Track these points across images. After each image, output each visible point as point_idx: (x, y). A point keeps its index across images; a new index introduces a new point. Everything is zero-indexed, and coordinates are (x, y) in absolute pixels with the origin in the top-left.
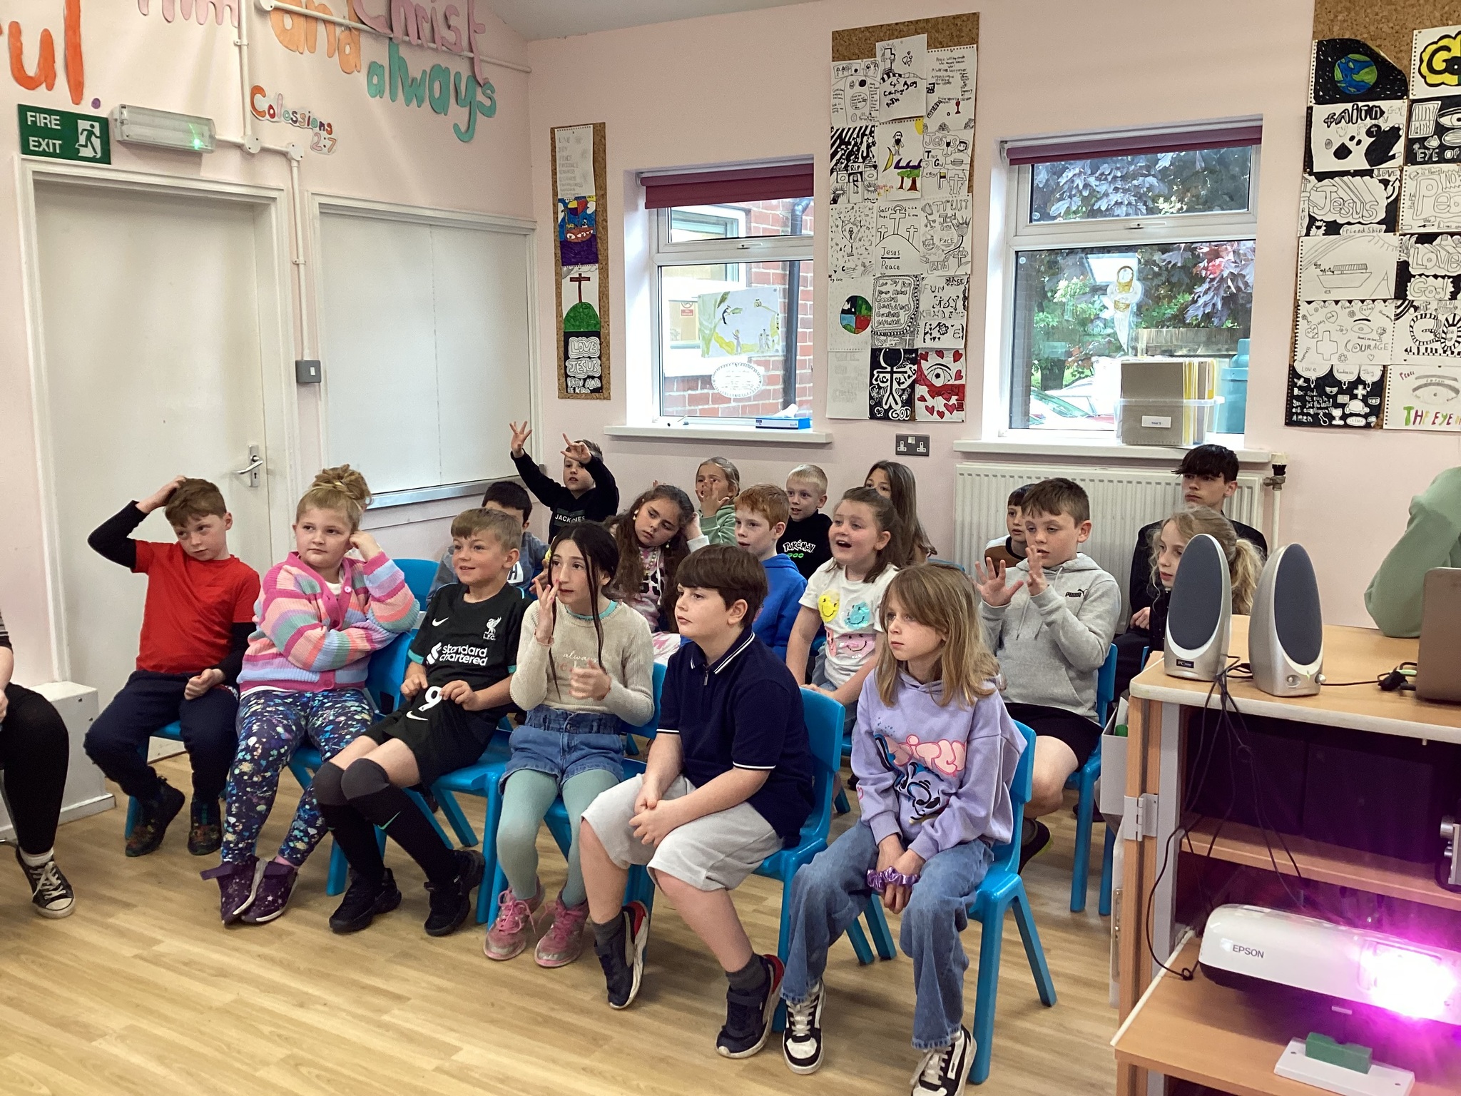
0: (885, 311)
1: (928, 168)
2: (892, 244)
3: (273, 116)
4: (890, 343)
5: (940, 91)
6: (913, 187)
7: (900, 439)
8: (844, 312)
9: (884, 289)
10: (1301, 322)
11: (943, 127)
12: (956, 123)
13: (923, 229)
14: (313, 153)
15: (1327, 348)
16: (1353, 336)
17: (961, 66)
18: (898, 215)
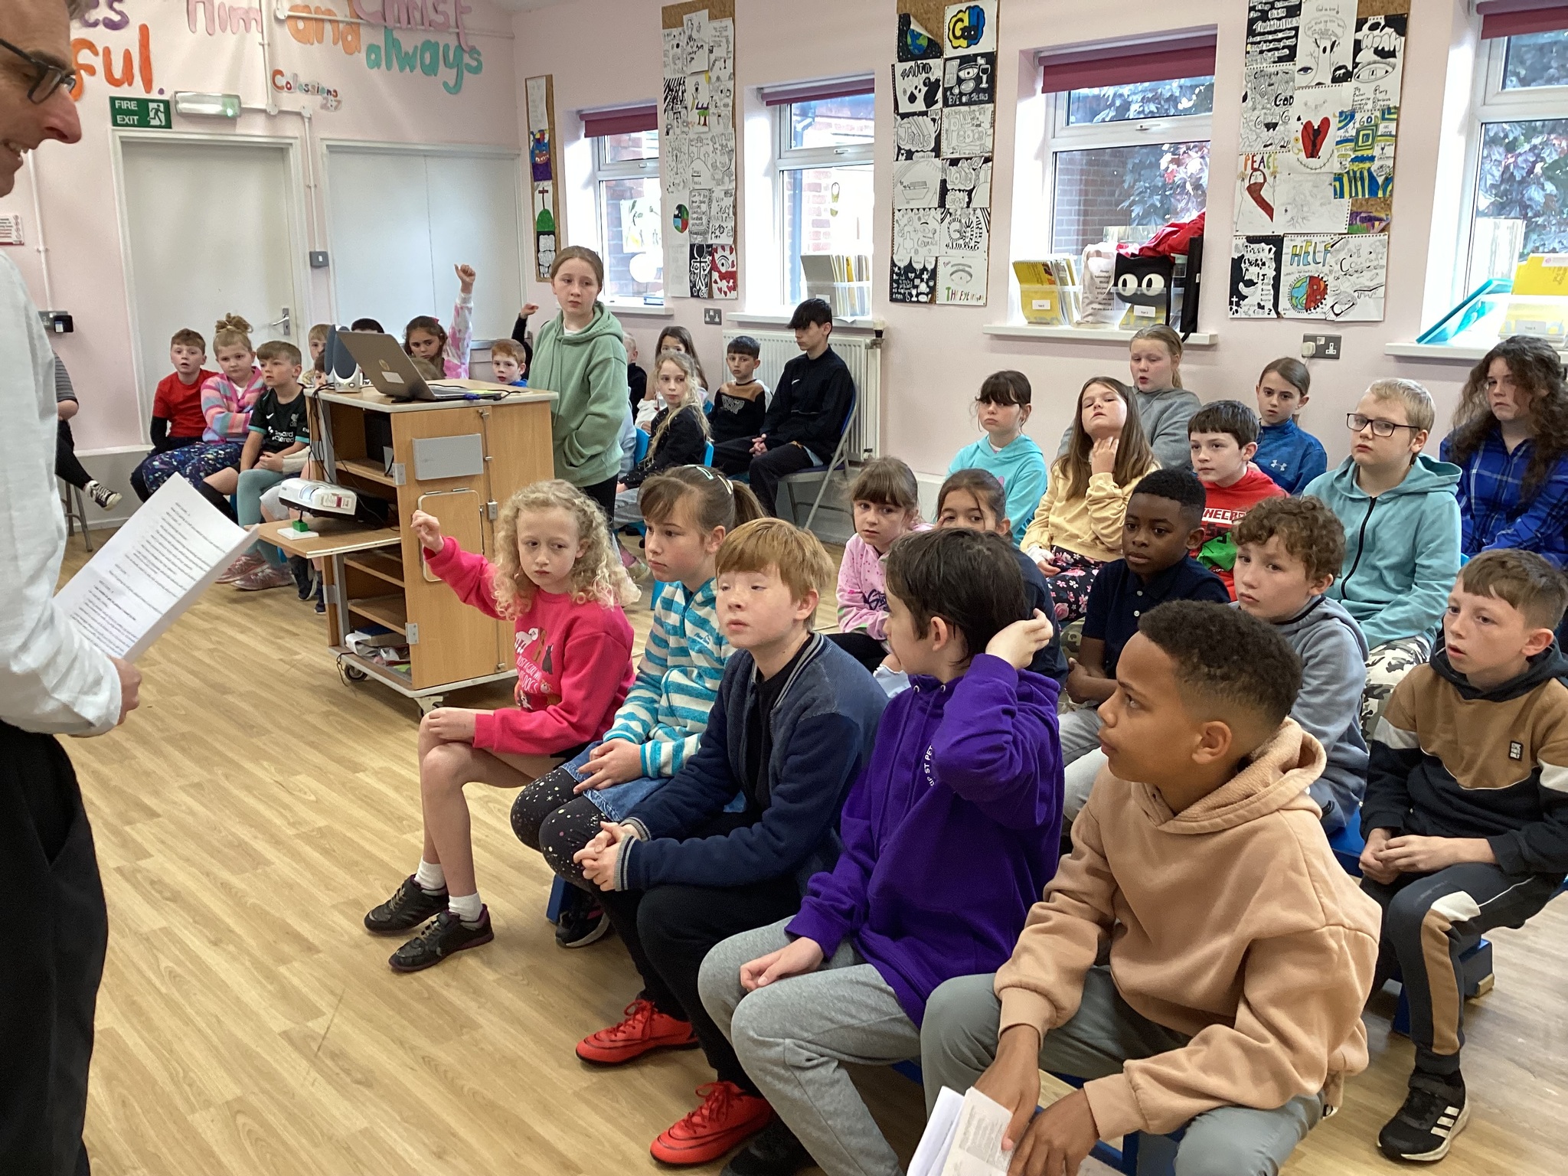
0: (695, 216)
1: (712, 110)
2: (698, 165)
3: (289, 89)
4: (698, 240)
5: (717, 52)
6: (705, 124)
7: (707, 311)
8: (676, 216)
9: (694, 199)
10: (896, 225)
11: (718, 79)
12: (725, 74)
13: (711, 155)
14: (324, 112)
15: (909, 244)
16: (920, 235)
17: (724, 34)
18: (699, 144)
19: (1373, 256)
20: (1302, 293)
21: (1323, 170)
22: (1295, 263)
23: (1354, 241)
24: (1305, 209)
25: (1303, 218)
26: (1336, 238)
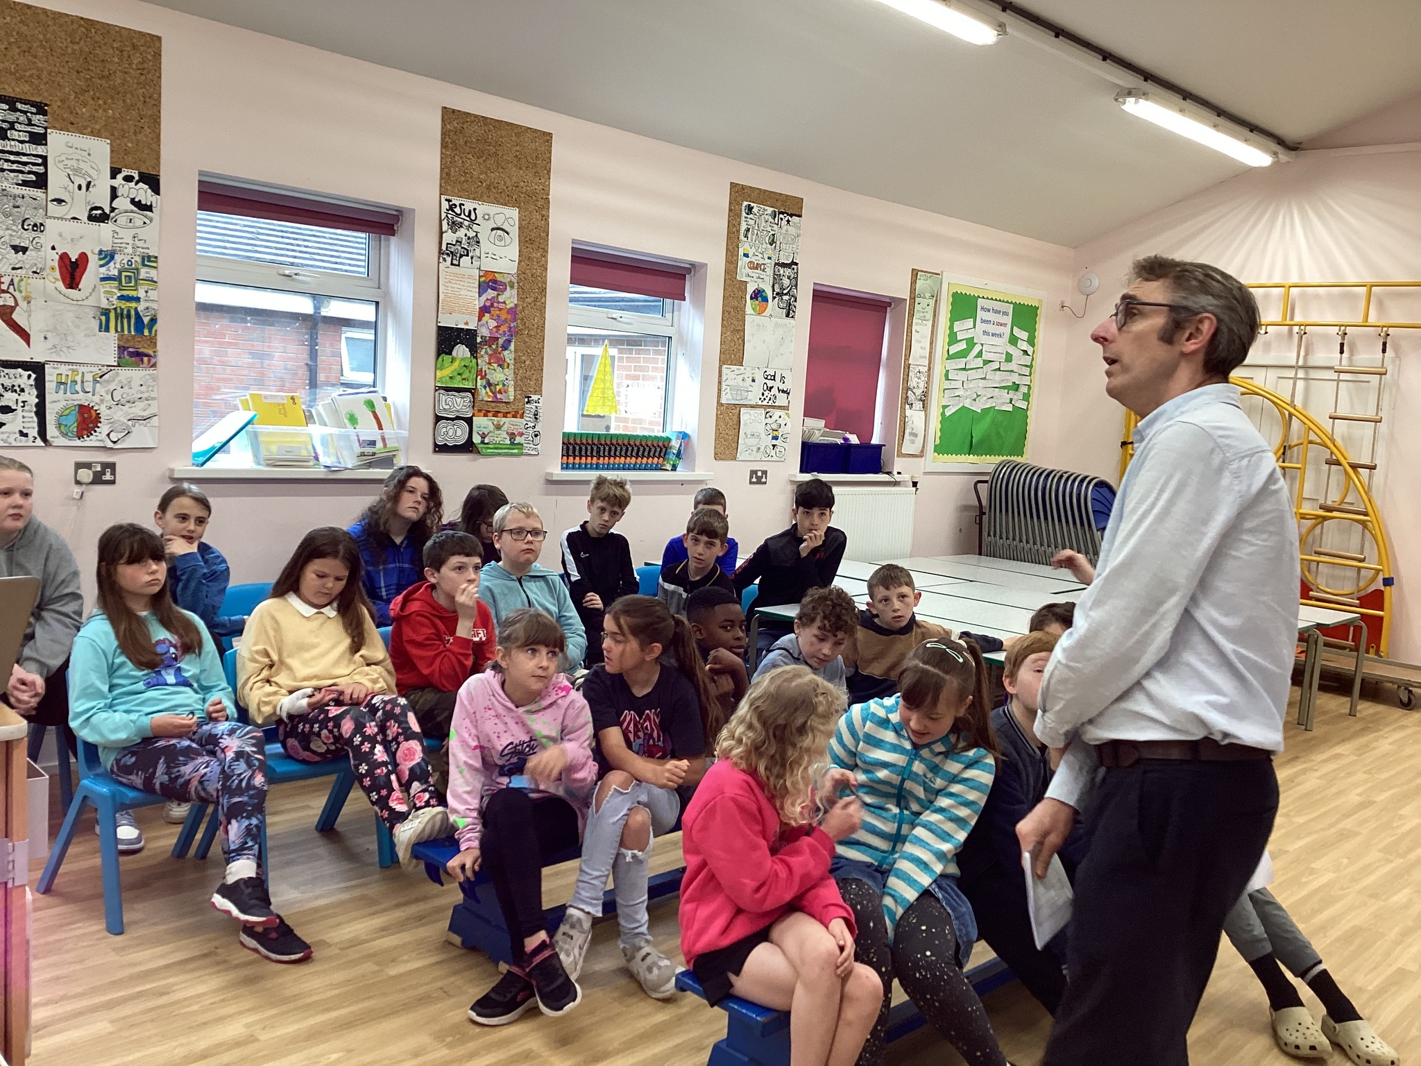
19: (143, 388)
20: (72, 422)
21: (85, 303)
22: (61, 392)
23: (125, 373)
24: (69, 338)
25: (69, 347)
26: (105, 369)
